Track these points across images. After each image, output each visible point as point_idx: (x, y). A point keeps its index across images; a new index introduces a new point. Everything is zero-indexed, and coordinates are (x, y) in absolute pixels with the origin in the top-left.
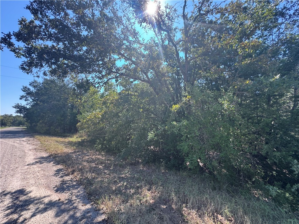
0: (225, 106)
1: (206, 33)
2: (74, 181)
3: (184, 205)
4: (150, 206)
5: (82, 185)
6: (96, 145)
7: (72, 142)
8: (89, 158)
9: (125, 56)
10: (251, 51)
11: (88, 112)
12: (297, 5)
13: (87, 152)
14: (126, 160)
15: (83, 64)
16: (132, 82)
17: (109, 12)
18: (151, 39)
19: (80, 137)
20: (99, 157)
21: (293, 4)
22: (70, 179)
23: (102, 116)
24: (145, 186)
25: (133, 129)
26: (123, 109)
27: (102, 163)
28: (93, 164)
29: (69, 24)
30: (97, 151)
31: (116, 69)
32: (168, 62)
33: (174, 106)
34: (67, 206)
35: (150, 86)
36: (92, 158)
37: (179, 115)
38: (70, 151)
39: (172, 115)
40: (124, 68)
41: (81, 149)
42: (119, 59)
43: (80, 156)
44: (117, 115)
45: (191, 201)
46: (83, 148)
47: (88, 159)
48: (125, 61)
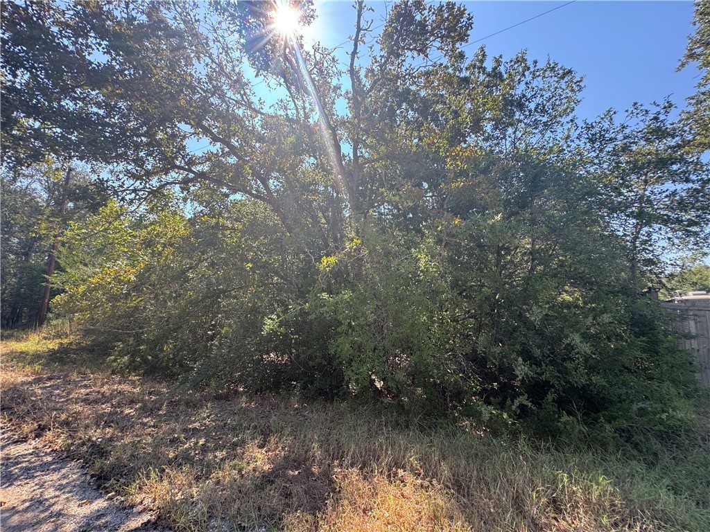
0: (422, 264)
1: (398, 112)
2: (46, 454)
3: (336, 462)
4: (263, 477)
5: (72, 460)
6: (112, 358)
7: (22, 353)
8: (90, 392)
9: (212, 133)
10: (465, 166)
11: (86, 265)
12: (539, 96)
13: (82, 377)
14: (203, 391)
15: (95, 141)
16: (227, 196)
17: (175, 18)
18: (280, 103)
19: (58, 336)
20: (122, 386)
21: (534, 92)
22: (30, 451)
23: (140, 276)
24: (253, 439)
25: (225, 312)
26: (200, 261)
27: (132, 402)
28: (104, 406)
29: (49, 21)
30: (113, 373)
31: (186, 160)
32: (316, 159)
33: (325, 260)
34: (29, 515)
35: (272, 211)
36: (99, 392)
37: (336, 281)
38: (21, 379)
39: (321, 279)
40: (209, 159)
41: (61, 371)
42: (193, 134)
43: (58, 389)
44: (181, 276)
45: (350, 454)
46: (66, 368)
47: (88, 394)
48: (211, 143)
